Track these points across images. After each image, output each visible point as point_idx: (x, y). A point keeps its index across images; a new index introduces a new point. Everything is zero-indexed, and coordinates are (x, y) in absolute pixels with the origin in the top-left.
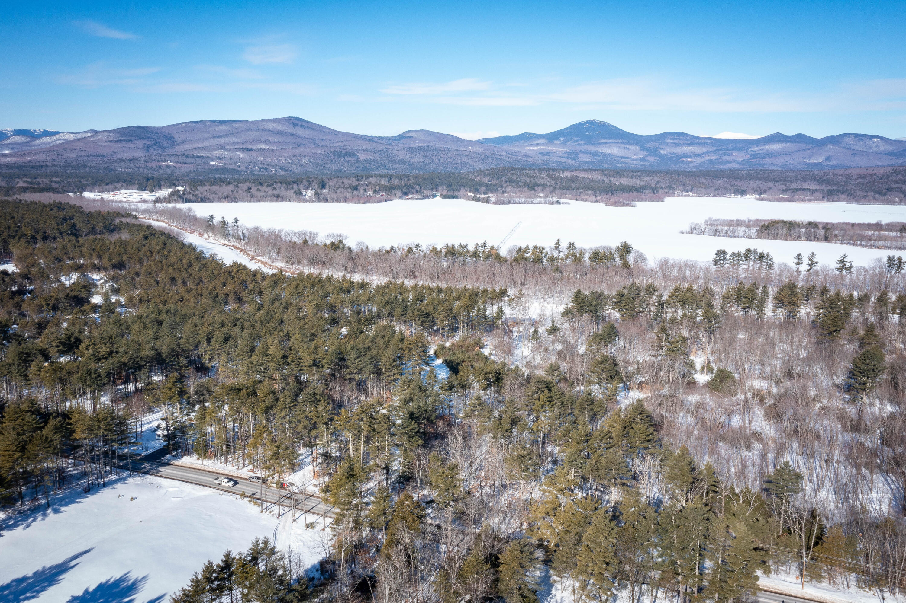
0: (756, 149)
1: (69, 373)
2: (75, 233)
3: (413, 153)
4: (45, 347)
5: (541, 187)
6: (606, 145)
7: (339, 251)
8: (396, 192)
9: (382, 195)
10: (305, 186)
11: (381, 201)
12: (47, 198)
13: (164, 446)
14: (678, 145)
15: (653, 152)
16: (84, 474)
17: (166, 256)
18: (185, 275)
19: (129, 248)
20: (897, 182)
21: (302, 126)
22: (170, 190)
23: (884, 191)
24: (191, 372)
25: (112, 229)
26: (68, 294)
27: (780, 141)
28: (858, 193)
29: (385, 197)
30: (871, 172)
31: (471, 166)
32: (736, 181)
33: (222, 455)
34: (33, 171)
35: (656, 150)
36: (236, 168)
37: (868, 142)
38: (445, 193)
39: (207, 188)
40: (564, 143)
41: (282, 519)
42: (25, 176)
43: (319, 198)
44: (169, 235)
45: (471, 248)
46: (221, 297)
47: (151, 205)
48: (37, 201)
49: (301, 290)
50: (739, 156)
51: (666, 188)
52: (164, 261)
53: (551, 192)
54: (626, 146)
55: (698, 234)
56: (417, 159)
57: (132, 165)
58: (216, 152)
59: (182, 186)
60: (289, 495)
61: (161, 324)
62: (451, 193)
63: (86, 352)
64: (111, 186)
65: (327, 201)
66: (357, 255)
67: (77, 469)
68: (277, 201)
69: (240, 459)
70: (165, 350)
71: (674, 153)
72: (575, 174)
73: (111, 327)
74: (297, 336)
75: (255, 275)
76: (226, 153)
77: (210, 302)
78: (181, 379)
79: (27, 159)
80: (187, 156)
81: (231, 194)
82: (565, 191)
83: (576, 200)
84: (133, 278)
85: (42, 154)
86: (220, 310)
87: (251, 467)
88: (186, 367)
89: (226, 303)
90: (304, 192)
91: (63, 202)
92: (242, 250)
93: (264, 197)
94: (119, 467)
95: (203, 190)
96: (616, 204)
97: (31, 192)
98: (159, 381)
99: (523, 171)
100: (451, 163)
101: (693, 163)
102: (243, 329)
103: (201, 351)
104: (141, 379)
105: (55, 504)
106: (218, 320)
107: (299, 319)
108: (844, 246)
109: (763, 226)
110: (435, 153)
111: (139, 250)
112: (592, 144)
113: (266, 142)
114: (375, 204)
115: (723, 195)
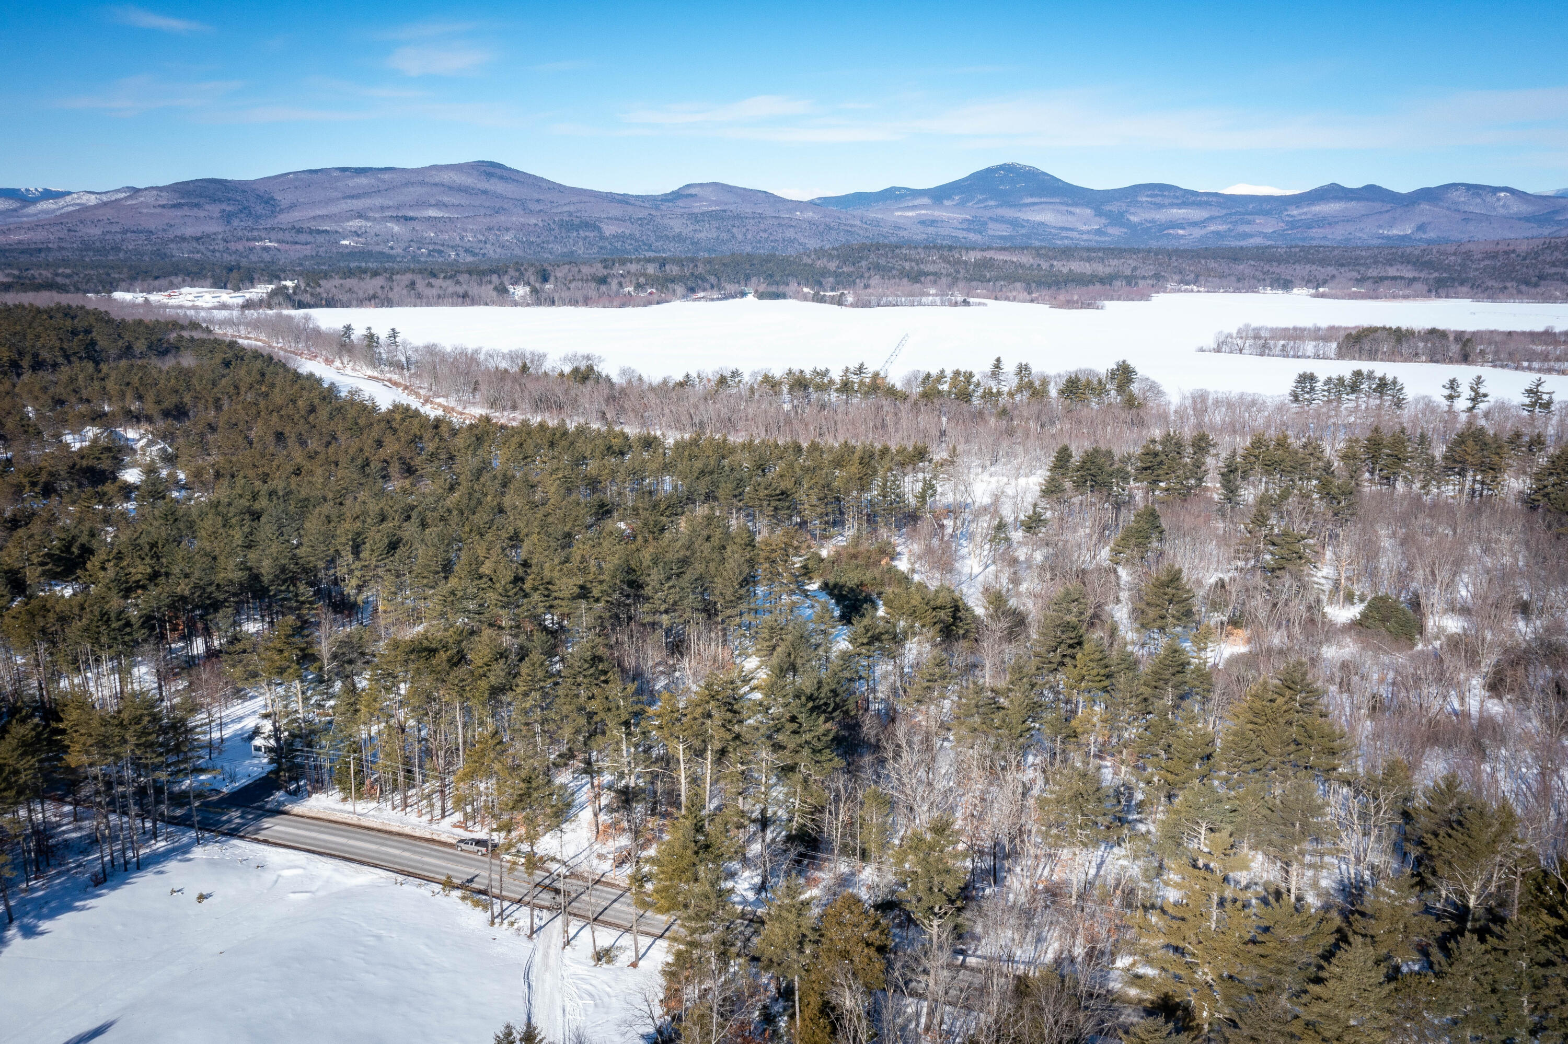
0: (1295, 212)
1: (63, 619)
2: (93, 354)
3: (698, 222)
4: (17, 565)
5: (932, 278)
6: (1036, 208)
7: (590, 383)
8: (676, 287)
9: (651, 293)
10: (512, 278)
11: (650, 303)
12: (44, 299)
13: (271, 772)
14: (1160, 206)
15: (1117, 219)
16: (93, 842)
17: (266, 395)
18: (302, 427)
19: (195, 381)
20: (1553, 264)
21: (501, 178)
22: (270, 287)
23: (1534, 279)
24: (322, 613)
25: (163, 349)
26: (75, 465)
27: (1337, 198)
28: (1490, 283)
29: (656, 297)
30: (1506, 248)
31: (801, 244)
32: (1271, 266)
33: (395, 789)
34: (23, 259)
35: (1122, 214)
36: (386, 250)
37: (1490, 199)
38: (762, 288)
39: (337, 281)
40: (962, 204)
41: (539, 939)
42: (10, 265)
43: (539, 298)
44: (271, 358)
45: (836, 375)
46: (375, 466)
47: (235, 313)
48: (27, 305)
49: (530, 453)
50: (1267, 225)
51: (1151, 277)
52: (262, 404)
53: (950, 286)
54: (1070, 209)
55: (1231, 352)
56: (707, 234)
57: (202, 248)
58: (351, 223)
59: (292, 280)
60: (547, 882)
61: (258, 518)
62: (773, 289)
63: (101, 574)
64: (163, 282)
65: (553, 303)
66: (623, 391)
67: (80, 828)
68: (463, 304)
69: (436, 798)
70: (266, 568)
71: (1153, 221)
72: (989, 254)
73: (156, 523)
74: (535, 537)
75: (436, 427)
76: (369, 224)
77: (355, 476)
78: (302, 628)
79: (14, 238)
80: (300, 231)
81: (380, 292)
82: (974, 283)
83: (996, 299)
84: (202, 435)
85: (40, 229)
86: (376, 489)
87: (458, 816)
88: (311, 603)
89: (386, 477)
90: (511, 288)
91: (74, 306)
92: (406, 388)
93: (439, 297)
94: (172, 821)
95: (328, 286)
96: (1069, 304)
97: (18, 291)
98: (257, 633)
99: (898, 251)
100: (766, 240)
101: (1188, 237)
102: (424, 525)
103: (341, 571)
104: (219, 629)
105: (26, 914)
106: (373, 507)
107: (534, 506)
108: (1499, 370)
109: (1349, 336)
110: (737, 223)
111: (214, 384)
112: (1011, 206)
113: (439, 205)
114: (640, 309)
115: (1252, 289)
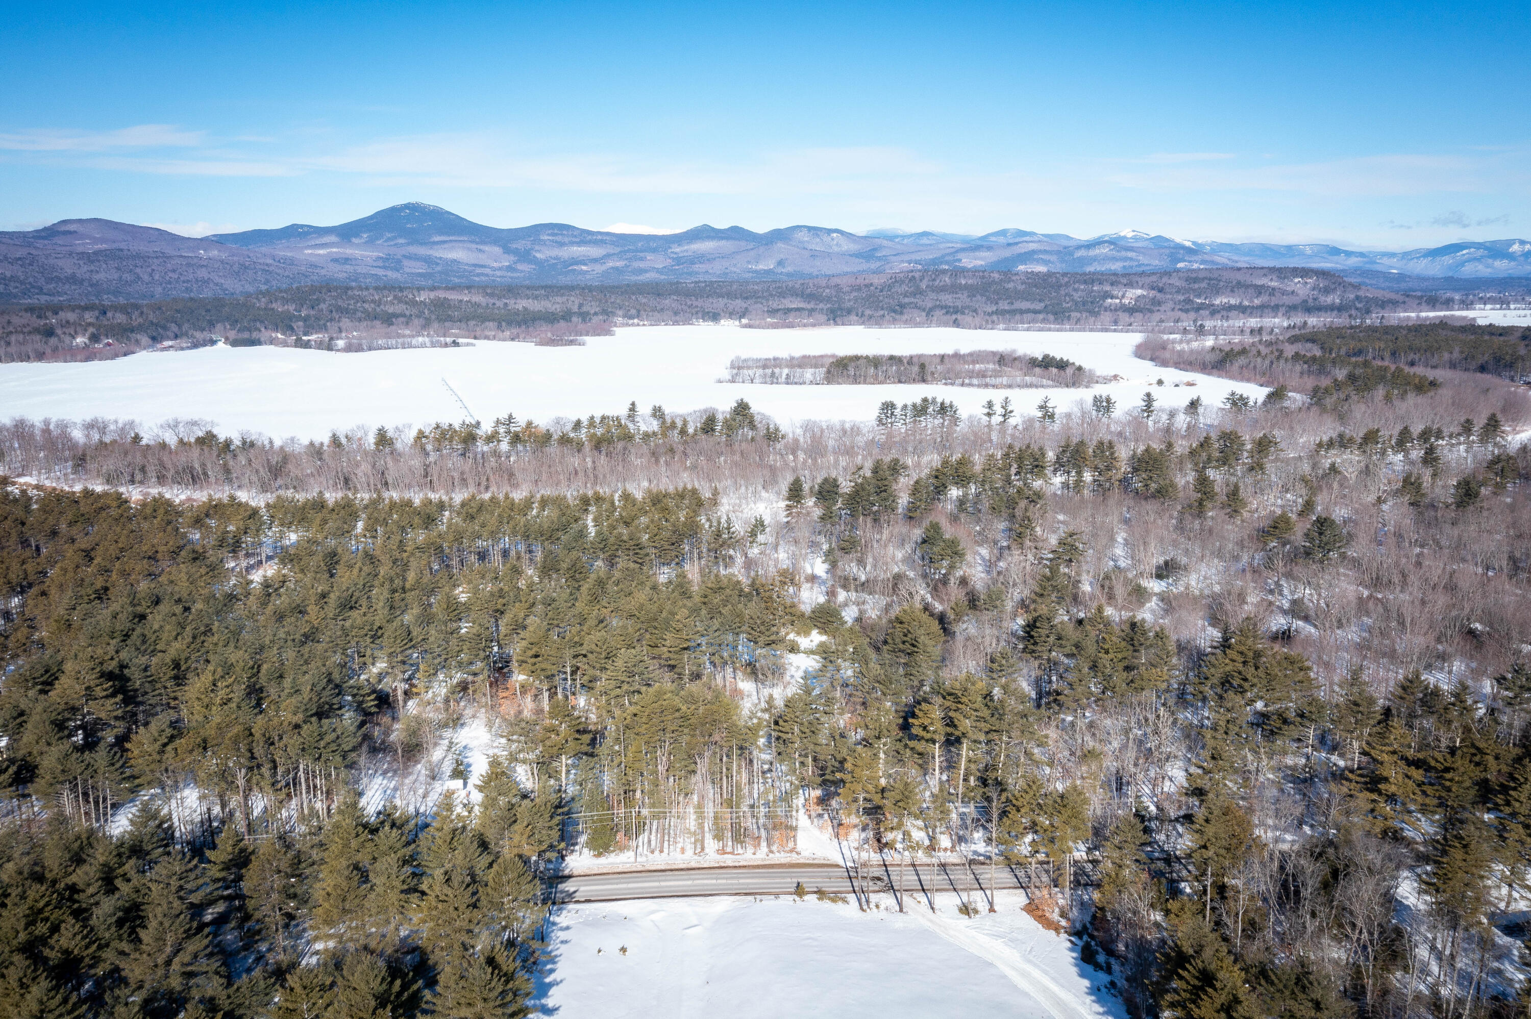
0: (678, 250)
3: (93, 262)
5: (401, 319)
6: (446, 246)
8: (139, 337)
9: (110, 345)
14: (561, 244)
15: (525, 256)
20: (903, 295)
23: (898, 308)
27: (711, 238)
29: (117, 348)
30: (863, 282)
31: (217, 284)
35: (528, 252)
37: (826, 239)
38: (232, 335)
40: (370, 242)
50: (656, 261)
51: (600, 313)
53: (428, 327)
54: (482, 247)
56: (106, 275)
62: (246, 335)
71: (556, 258)
82: (449, 324)
96: (551, 342)
100: (177, 280)
101: (592, 273)
110: (139, 262)
112: (421, 244)
